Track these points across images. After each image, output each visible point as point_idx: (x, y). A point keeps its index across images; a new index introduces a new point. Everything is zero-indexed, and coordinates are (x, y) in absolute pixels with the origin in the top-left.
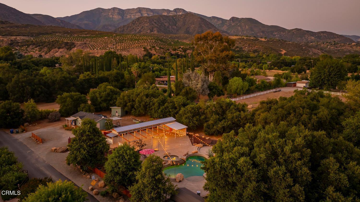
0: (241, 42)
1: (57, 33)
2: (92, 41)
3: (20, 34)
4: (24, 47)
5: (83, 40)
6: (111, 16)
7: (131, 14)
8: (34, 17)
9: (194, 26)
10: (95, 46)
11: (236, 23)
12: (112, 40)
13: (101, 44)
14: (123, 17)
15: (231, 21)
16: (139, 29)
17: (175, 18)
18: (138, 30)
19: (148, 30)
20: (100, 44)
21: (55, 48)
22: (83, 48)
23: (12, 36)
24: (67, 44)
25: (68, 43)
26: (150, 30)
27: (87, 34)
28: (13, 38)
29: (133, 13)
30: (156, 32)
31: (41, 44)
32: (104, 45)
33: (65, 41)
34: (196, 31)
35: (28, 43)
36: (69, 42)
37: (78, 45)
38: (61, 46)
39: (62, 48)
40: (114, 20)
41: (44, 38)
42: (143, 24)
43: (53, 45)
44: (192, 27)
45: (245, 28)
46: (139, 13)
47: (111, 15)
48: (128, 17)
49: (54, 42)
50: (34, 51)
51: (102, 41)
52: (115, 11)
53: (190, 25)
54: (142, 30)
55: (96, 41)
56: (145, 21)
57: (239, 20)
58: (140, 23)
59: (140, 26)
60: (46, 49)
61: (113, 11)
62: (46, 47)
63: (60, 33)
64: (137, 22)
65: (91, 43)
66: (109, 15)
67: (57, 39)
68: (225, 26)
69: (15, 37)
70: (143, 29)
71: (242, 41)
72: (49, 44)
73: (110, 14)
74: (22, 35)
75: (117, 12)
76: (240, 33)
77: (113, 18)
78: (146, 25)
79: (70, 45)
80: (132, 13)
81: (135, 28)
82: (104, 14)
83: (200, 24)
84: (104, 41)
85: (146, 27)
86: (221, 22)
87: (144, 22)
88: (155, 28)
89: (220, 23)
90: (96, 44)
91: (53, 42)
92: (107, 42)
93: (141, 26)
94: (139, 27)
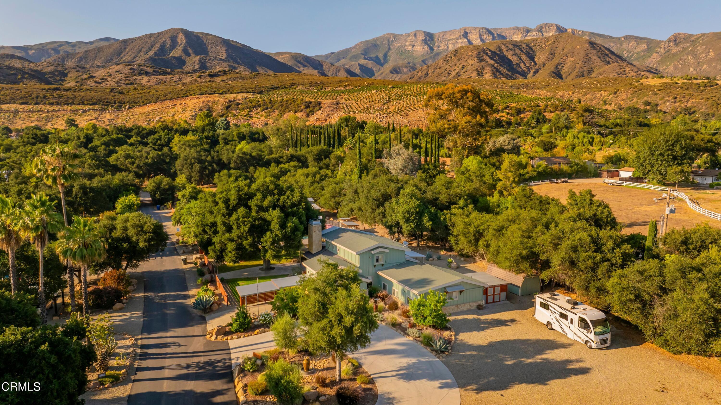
0: (658, 92)
1: (299, 85)
2: (350, 99)
3: (242, 91)
4: (246, 110)
5: (335, 97)
6: (410, 48)
7: (448, 41)
8: (277, 58)
9: (572, 59)
10: (353, 107)
11: (683, 48)
12: (384, 95)
13: (364, 104)
14: (431, 49)
15: (672, 44)
16: (457, 71)
17: (532, 44)
18: (454, 74)
19: (472, 73)
20: (362, 102)
21: (290, 111)
22: (332, 111)
23: (231, 93)
24: (308, 105)
25: (311, 103)
26: (478, 71)
27: (349, 85)
28: (232, 96)
29: (452, 39)
30: (490, 75)
31: (269, 106)
32: (368, 104)
33: (307, 100)
34: (577, 70)
35: (251, 105)
36: (313, 100)
37: (326, 105)
38: (299, 108)
39: (301, 111)
40: (414, 55)
41: (275, 96)
42: (465, 60)
43: (287, 107)
44: (568, 61)
45: (706, 56)
46: (464, 37)
47: (410, 45)
48: (443, 47)
49: (289, 102)
50: (259, 117)
51: (367, 97)
52: (418, 38)
53: (565, 57)
54: (462, 73)
55: (356, 98)
56: (470, 54)
57: (693, 39)
58: (459, 60)
59: (458, 65)
60: (276, 114)
61: (414, 38)
62: (277, 109)
63: (303, 85)
64: (453, 58)
65: (348, 102)
66: (405, 45)
67: (295, 97)
68: (655, 55)
69: (234, 95)
70: (463, 71)
71: (660, 90)
72: (282, 106)
73: (408, 43)
74: (245, 91)
75: (421, 39)
76: (691, 69)
77: (412, 51)
78: (471, 62)
79: (314, 107)
80: (450, 40)
81: (448, 70)
82: (398, 45)
83: (587, 54)
84: (370, 97)
85: (469, 67)
86: (646, 47)
87: (467, 57)
88: (488, 68)
89: (642, 48)
90: (355, 104)
91: (287, 101)
92: (374, 99)
93: (461, 65)
94: (456, 68)
